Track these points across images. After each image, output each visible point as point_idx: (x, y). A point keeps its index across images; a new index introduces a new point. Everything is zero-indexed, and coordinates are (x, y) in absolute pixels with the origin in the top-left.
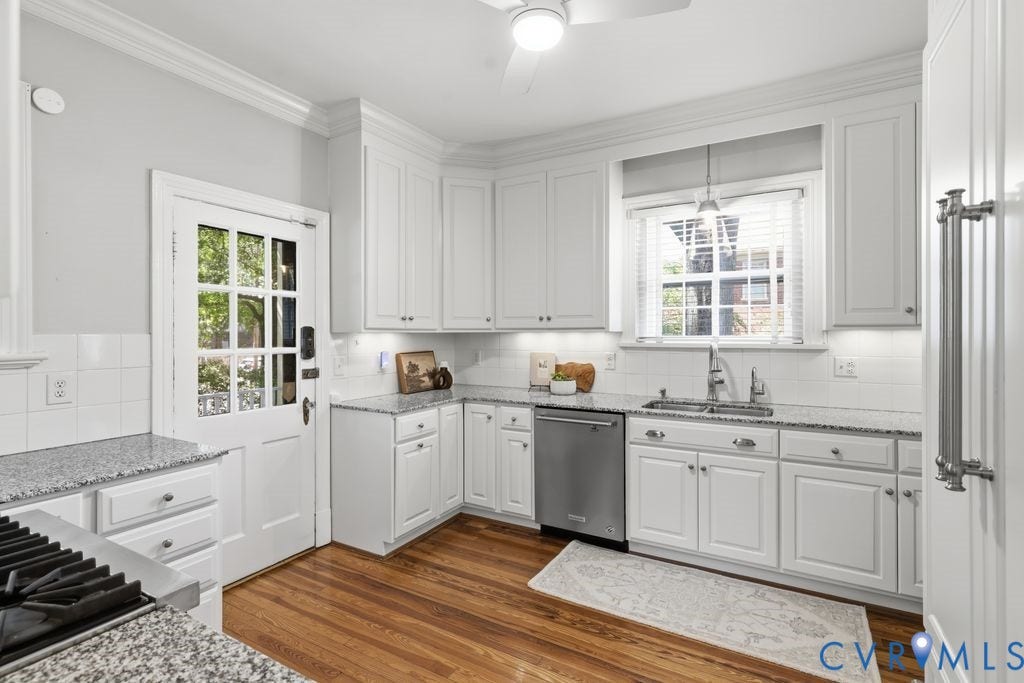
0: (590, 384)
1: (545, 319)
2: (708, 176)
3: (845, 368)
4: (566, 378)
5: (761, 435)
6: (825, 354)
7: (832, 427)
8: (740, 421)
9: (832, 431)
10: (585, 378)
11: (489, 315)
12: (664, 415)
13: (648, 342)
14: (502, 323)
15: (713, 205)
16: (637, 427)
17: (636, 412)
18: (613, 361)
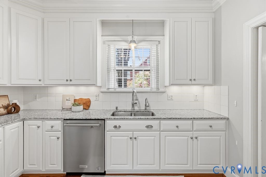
0: (89, 107)
1: (69, 81)
2: (133, 32)
3: (170, 97)
4: (79, 105)
5: (154, 123)
6: (165, 93)
7: (176, 118)
8: (148, 119)
9: (176, 119)
10: (87, 104)
11: (40, 78)
12: (120, 119)
13: (111, 90)
14: (47, 82)
15: (134, 42)
16: (109, 124)
17: (109, 119)
18: (98, 97)
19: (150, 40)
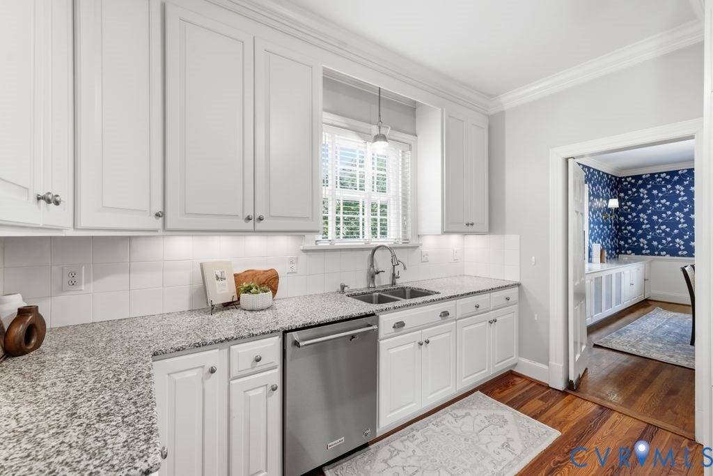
0: (276, 291)
3: (425, 256)
6: (418, 249)
7: (475, 292)
8: (443, 299)
10: (269, 286)
12: (404, 306)
13: (323, 245)
17: (386, 310)
18: (295, 265)
19: (396, 139)
